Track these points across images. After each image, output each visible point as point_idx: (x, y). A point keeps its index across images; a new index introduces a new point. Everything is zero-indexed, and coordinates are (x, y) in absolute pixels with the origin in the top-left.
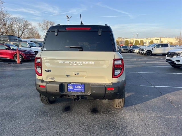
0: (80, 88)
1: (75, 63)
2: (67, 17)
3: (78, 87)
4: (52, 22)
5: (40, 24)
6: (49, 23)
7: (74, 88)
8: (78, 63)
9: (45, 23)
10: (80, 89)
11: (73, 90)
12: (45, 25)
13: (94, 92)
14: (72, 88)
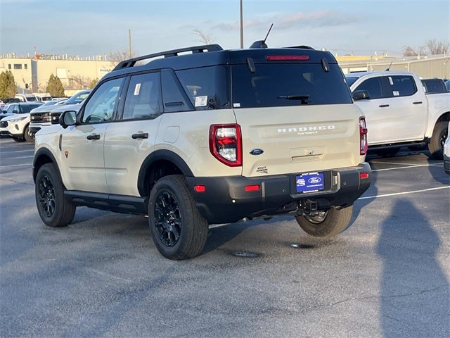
0: (317, 181)
1: (305, 129)
3: (314, 180)
7: (307, 183)
8: (310, 129)
10: (317, 184)
11: (305, 188)
13: (345, 184)
14: (304, 184)
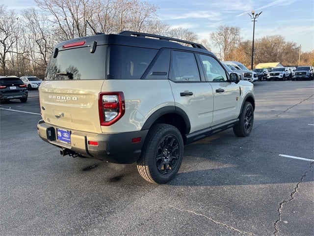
2: (253, 14)
4: (234, 29)
5: (213, 34)
6: (229, 31)
9: (223, 32)
12: (222, 35)
